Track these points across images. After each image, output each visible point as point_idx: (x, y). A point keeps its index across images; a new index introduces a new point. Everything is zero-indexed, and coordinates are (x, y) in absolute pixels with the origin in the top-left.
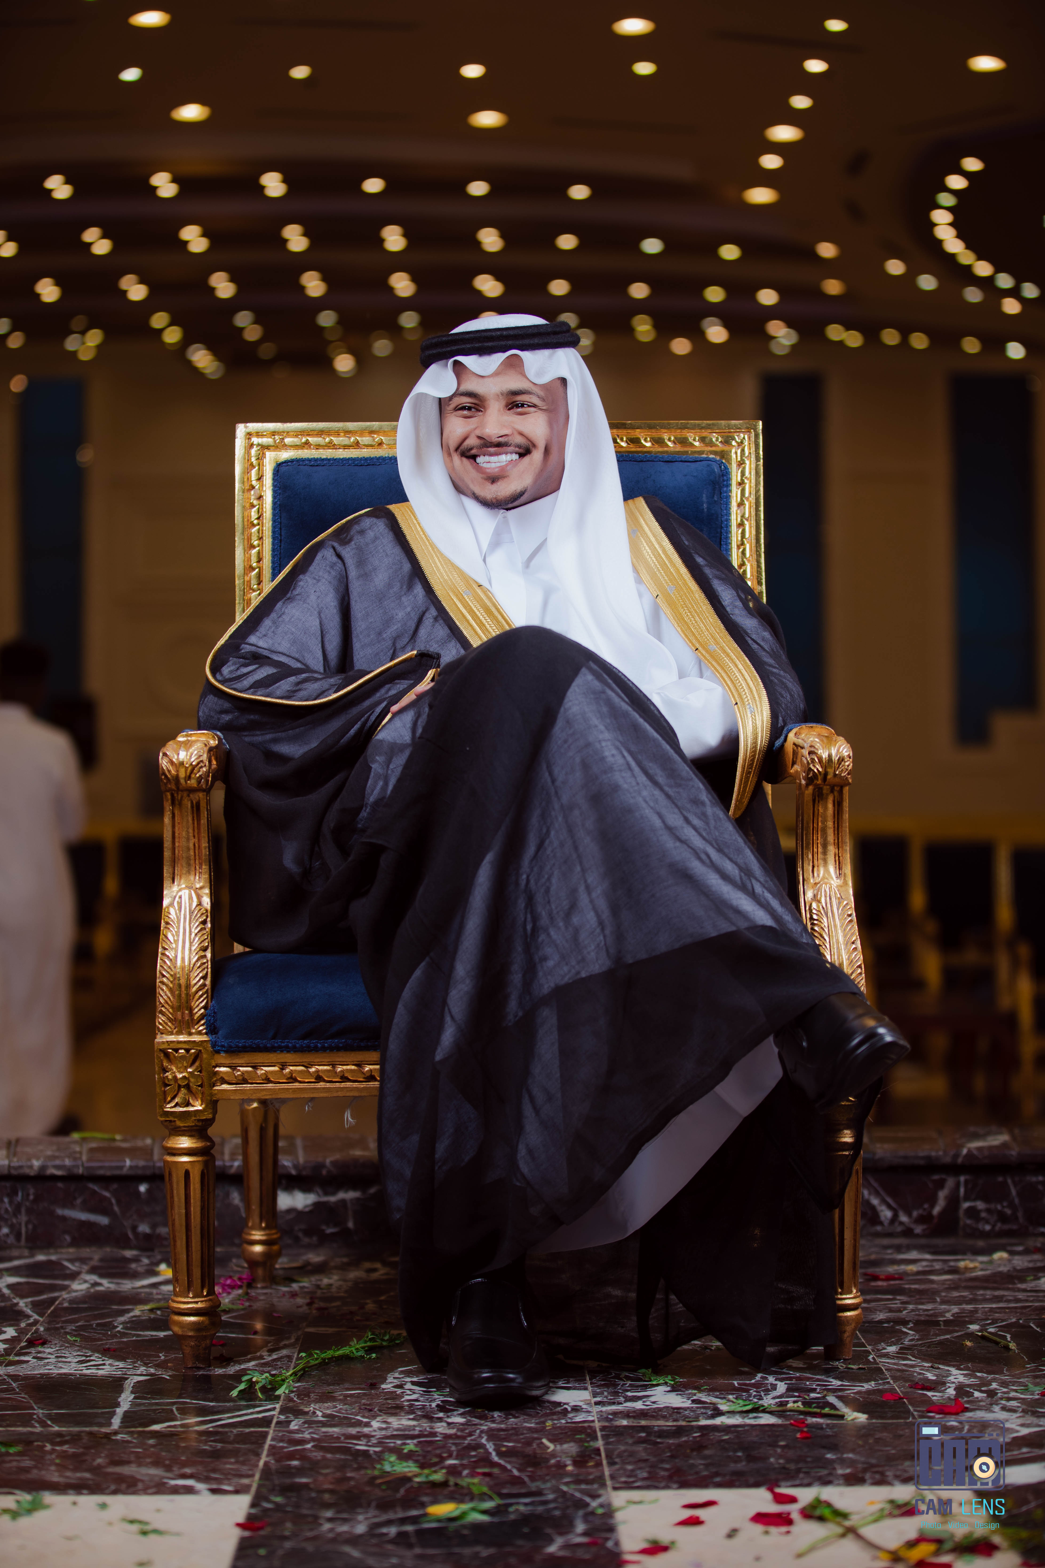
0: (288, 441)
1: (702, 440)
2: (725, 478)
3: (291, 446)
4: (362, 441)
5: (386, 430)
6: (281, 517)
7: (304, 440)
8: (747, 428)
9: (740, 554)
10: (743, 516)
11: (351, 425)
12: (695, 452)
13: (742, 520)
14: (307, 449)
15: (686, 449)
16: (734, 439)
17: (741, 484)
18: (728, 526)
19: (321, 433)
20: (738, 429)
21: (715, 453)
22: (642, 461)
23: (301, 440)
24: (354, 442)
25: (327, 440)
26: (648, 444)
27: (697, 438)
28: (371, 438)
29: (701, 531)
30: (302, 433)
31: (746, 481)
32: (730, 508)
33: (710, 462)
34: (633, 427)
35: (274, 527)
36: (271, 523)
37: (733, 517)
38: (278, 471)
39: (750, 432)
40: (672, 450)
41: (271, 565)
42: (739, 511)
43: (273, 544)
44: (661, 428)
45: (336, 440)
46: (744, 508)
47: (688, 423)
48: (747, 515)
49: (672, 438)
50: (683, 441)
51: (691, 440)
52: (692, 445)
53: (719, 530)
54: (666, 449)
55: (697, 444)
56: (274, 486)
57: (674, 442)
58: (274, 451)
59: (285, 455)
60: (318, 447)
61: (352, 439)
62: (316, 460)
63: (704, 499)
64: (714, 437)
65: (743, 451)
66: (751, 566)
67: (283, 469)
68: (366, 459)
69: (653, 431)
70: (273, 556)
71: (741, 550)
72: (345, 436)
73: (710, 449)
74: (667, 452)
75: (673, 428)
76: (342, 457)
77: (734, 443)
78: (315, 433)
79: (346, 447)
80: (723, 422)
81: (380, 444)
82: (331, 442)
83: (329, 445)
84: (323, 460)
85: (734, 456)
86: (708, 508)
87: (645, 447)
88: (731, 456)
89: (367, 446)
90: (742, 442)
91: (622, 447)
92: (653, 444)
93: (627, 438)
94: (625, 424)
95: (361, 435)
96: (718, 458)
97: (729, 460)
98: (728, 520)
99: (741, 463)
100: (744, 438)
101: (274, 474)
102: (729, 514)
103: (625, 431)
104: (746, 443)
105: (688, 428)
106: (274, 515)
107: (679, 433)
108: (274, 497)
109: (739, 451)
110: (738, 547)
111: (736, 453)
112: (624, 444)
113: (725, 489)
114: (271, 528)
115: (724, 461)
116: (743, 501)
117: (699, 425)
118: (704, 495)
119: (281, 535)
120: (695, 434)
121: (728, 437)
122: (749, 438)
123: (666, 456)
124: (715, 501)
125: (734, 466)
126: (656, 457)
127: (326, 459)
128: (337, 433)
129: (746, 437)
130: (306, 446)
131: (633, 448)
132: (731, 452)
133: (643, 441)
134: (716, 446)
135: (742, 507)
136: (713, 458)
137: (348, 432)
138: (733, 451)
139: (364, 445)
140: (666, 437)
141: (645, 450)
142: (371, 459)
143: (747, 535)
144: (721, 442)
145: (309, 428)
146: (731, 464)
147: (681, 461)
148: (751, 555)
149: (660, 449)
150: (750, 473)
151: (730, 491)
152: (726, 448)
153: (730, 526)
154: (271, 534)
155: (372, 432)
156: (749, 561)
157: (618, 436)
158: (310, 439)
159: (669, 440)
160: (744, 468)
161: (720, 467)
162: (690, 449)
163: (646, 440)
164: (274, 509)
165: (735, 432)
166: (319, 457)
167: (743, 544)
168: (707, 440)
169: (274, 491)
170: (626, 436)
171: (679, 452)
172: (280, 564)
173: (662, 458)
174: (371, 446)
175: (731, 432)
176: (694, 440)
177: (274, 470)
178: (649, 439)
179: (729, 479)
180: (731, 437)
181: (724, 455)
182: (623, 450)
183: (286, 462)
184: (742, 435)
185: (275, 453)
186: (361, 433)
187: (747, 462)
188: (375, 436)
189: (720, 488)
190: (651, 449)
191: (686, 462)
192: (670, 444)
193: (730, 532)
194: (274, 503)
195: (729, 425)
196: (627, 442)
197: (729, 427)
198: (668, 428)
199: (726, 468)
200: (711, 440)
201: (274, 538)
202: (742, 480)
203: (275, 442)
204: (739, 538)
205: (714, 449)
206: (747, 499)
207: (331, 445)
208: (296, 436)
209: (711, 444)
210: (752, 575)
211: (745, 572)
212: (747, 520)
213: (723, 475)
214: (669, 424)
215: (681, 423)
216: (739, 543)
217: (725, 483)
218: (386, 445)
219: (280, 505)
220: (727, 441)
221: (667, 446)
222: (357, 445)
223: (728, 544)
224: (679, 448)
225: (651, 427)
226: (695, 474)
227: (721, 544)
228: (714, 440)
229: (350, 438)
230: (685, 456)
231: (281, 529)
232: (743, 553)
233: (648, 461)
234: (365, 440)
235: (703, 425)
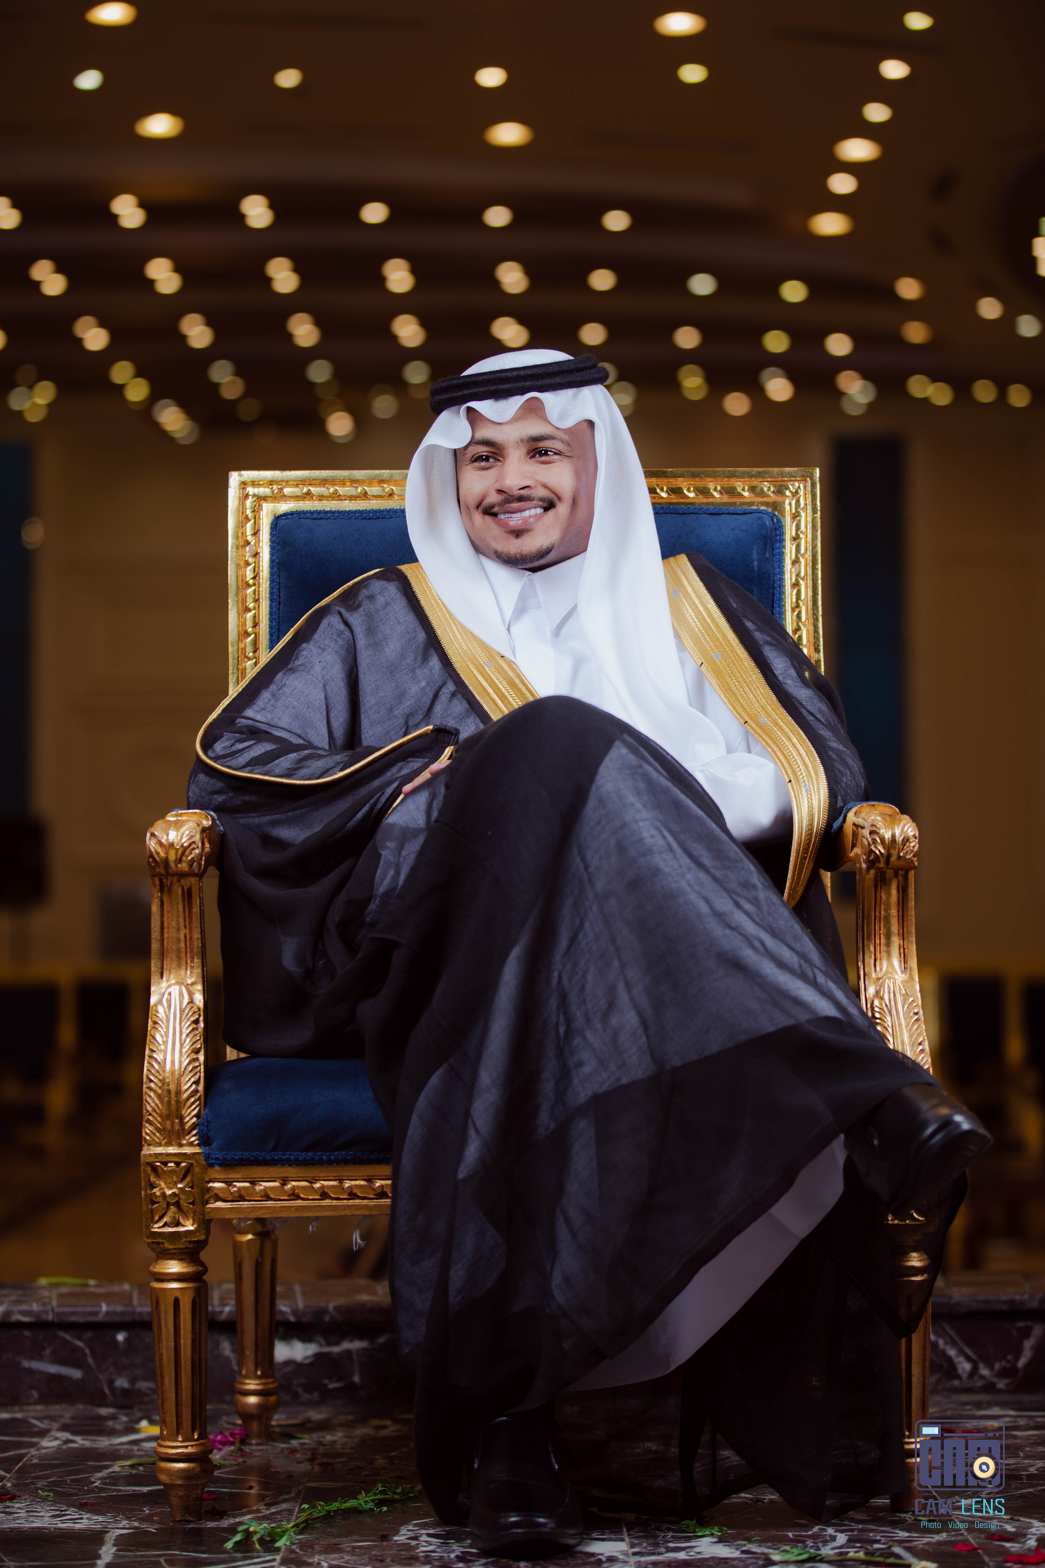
0: (287, 491)
1: (752, 489)
2: (778, 532)
3: (291, 497)
4: (371, 491)
5: (397, 478)
6: (279, 577)
7: (305, 490)
8: (803, 476)
9: (795, 618)
10: (798, 575)
11: (358, 474)
12: (744, 503)
13: (796, 580)
14: (309, 500)
15: (734, 500)
16: (788, 488)
17: (796, 538)
18: (781, 586)
19: (324, 482)
20: (793, 477)
21: (766, 504)
22: (684, 514)
23: (302, 490)
24: (361, 492)
25: (332, 490)
26: (692, 495)
27: (746, 488)
28: (381, 488)
29: (751, 592)
30: (303, 482)
31: (801, 536)
32: (783, 566)
33: (761, 515)
34: (675, 476)
35: (272, 588)
36: (268, 583)
37: (787, 576)
38: (276, 525)
39: (805, 480)
40: (718, 501)
41: (268, 630)
42: (793, 570)
43: (271, 607)
44: (706, 476)
45: (341, 490)
46: (800, 565)
47: (736, 471)
48: (802, 574)
49: (719, 488)
50: (731, 491)
51: (739, 490)
52: (741, 495)
53: (771, 591)
54: (711, 500)
55: (746, 494)
56: (272, 541)
57: (720, 492)
58: (272, 502)
59: (284, 507)
60: (321, 498)
61: (360, 489)
62: (319, 512)
63: (755, 556)
64: (766, 486)
65: (798, 501)
66: (808, 631)
67: (282, 522)
68: (374, 512)
69: (697, 479)
70: (271, 620)
71: (796, 613)
72: (351, 486)
73: (761, 500)
74: (712, 503)
75: (719, 476)
76: (348, 509)
77: (788, 493)
78: (318, 482)
79: (352, 498)
80: (775, 470)
81: (391, 495)
82: (336, 492)
83: (334, 495)
84: (327, 512)
85: (787, 507)
86: (759, 566)
87: (688, 497)
88: (785, 508)
89: (377, 497)
90: (797, 492)
91: (662, 498)
92: (697, 495)
93: (668, 488)
94: (665, 472)
95: (370, 484)
96: (770, 510)
97: (782, 512)
98: (782, 580)
99: (796, 516)
100: (799, 487)
101: (271, 528)
102: (782, 573)
103: (665, 480)
104: (801, 493)
105: (736, 477)
106: (272, 574)
107: (726, 482)
108: (272, 554)
109: (794, 502)
110: (793, 610)
111: (790, 504)
112: (664, 495)
113: (778, 545)
114: (268, 589)
115: (776, 513)
116: (799, 558)
117: (748, 473)
118: (754, 552)
119: (279, 597)
120: (744, 483)
121: (781, 486)
122: (805, 488)
123: (711, 507)
124: (767, 559)
125: (788, 519)
126: (700, 509)
127: (331, 512)
128: (343, 483)
129: (802, 486)
130: (308, 497)
131: (674, 499)
132: (784, 503)
133: (685, 491)
134: (768, 496)
135: (797, 565)
136: (764, 510)
137: (354, 482)
138: (787, 502)
139: (373, 496)
140: (711, 486)
141: (688, 501)
142: (381, 511)
143: (803, 596)
144: (773, 492)
145: (311, 477)
146: (785, 516)
147: (729, 514)
148: (807, 619)
149: (705, 500)
150: (806, 527)
151: (784, 547)
152: (779, 499)
153: (784, 586)
154: (268, 596)
155: (381, 481)
156: (805, 625)
157: (658, 486)
158: (312, 489)
159: (715, 489)
160: (799, 521)
161: (773, 520)
162: (738, 500)
163: (689, 490)
164: (272, 567)
165: (789, 481)
166: (322, 509)
167: (798, 606)
168: (758, 490)
169: (272, 548)
170: (666, 485)
171: (726, 503)
172: (279, 630)
173: (708, 509)
174: (381, 497)
175: (785, 481)
176: (743, 490)
177: (272, 524)
178: (692, 489)
179: (782, 534)
180: (783, 486)
181: (777, 506)
182: (664, 501)
183: (285, 515)
184: (797, 484)
185: (273, 505)
186: (370, 482)
187: (803, 514)
188: (385, 486)
189: (773, 544)
190: (695, 500)
191: (734, 514)
192: (716, 494)
193: (784, 593)
194: (272, 561)
195: (782, 473)
196: (667, 492)
197: (782, 475)
198: (714, 476)
199: (779, 521)
200: (762, 489)
201: (272, 600)
202: (797, 534)
203: (273, 492)
204: (794, 600)
205: (765, 499)
206: (803, 556)
207: (336, 496)
208: (297, 486)
209: (762, 494)
210: (808, 641)
211: (800, 637)
212: (803, 579)
213: (775, 529)
214: (715, 472)
215: (729, 471)
216: (794, 605)
217: (778, 538)
218: (398, 496)
219: (278, 563)
220: (780, 491)
221: (713, 496)
222: (365, 495)
223: (782, 606)
224: (726, 499)
225: (694, 476)
226: (744, 528)
227: (773, 607)
228: (765, 489)
229: (356, 488)
230: (732, 508)
231: (279, 590)
232: (799, 616)
233: (691, 513)
234: (374, 490)
235: (753, 473)
